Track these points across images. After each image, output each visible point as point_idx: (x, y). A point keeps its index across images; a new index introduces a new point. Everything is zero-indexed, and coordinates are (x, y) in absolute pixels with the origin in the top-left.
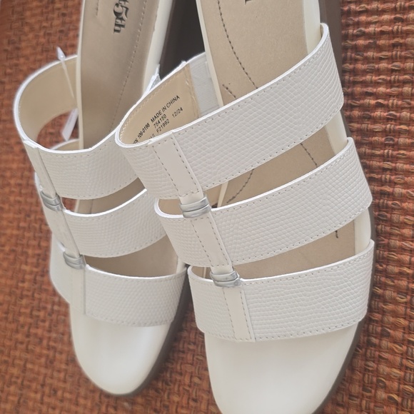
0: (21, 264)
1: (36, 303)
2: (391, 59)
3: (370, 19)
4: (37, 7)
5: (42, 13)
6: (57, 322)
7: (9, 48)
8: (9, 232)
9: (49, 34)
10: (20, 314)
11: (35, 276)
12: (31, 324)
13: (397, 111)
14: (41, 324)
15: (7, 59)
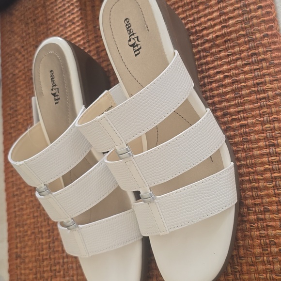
0: (39, 240)
1: (52, 262)
2: (226, 49)
3: (208, 32)
4: (23, 84)
5: (26, 87)
6: (68, 269)
7: (10, 112)
8: (28, 222)
10: (44, 272)
11: (49, 244)
12: (52, 276)
13: (236, 77)
14: (58, 274)
15: (11, 118)
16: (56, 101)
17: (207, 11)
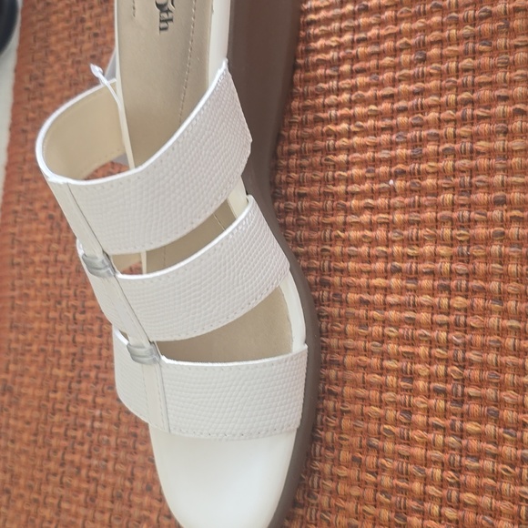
0: (52, 369)
1: (71, 419)
4: (64, 29)
5: (70, 36)
6: (99, 444)
7: (31, 86)
8: (36, 325)
9: (79, 62)
10: (52, 435)
11: (70, 383)
12: (65, 448)
14: (78, 447)
15: (29, 99)
16: (164, 25)
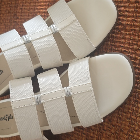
2: (130, 35)
13: (131, 54)
17: (127, 5)
